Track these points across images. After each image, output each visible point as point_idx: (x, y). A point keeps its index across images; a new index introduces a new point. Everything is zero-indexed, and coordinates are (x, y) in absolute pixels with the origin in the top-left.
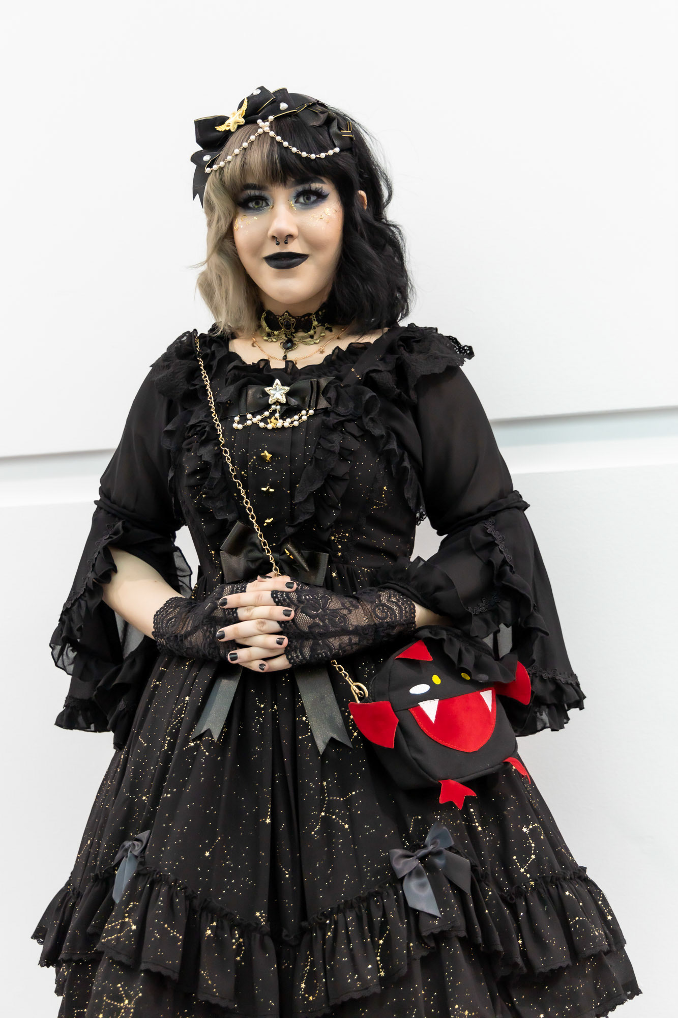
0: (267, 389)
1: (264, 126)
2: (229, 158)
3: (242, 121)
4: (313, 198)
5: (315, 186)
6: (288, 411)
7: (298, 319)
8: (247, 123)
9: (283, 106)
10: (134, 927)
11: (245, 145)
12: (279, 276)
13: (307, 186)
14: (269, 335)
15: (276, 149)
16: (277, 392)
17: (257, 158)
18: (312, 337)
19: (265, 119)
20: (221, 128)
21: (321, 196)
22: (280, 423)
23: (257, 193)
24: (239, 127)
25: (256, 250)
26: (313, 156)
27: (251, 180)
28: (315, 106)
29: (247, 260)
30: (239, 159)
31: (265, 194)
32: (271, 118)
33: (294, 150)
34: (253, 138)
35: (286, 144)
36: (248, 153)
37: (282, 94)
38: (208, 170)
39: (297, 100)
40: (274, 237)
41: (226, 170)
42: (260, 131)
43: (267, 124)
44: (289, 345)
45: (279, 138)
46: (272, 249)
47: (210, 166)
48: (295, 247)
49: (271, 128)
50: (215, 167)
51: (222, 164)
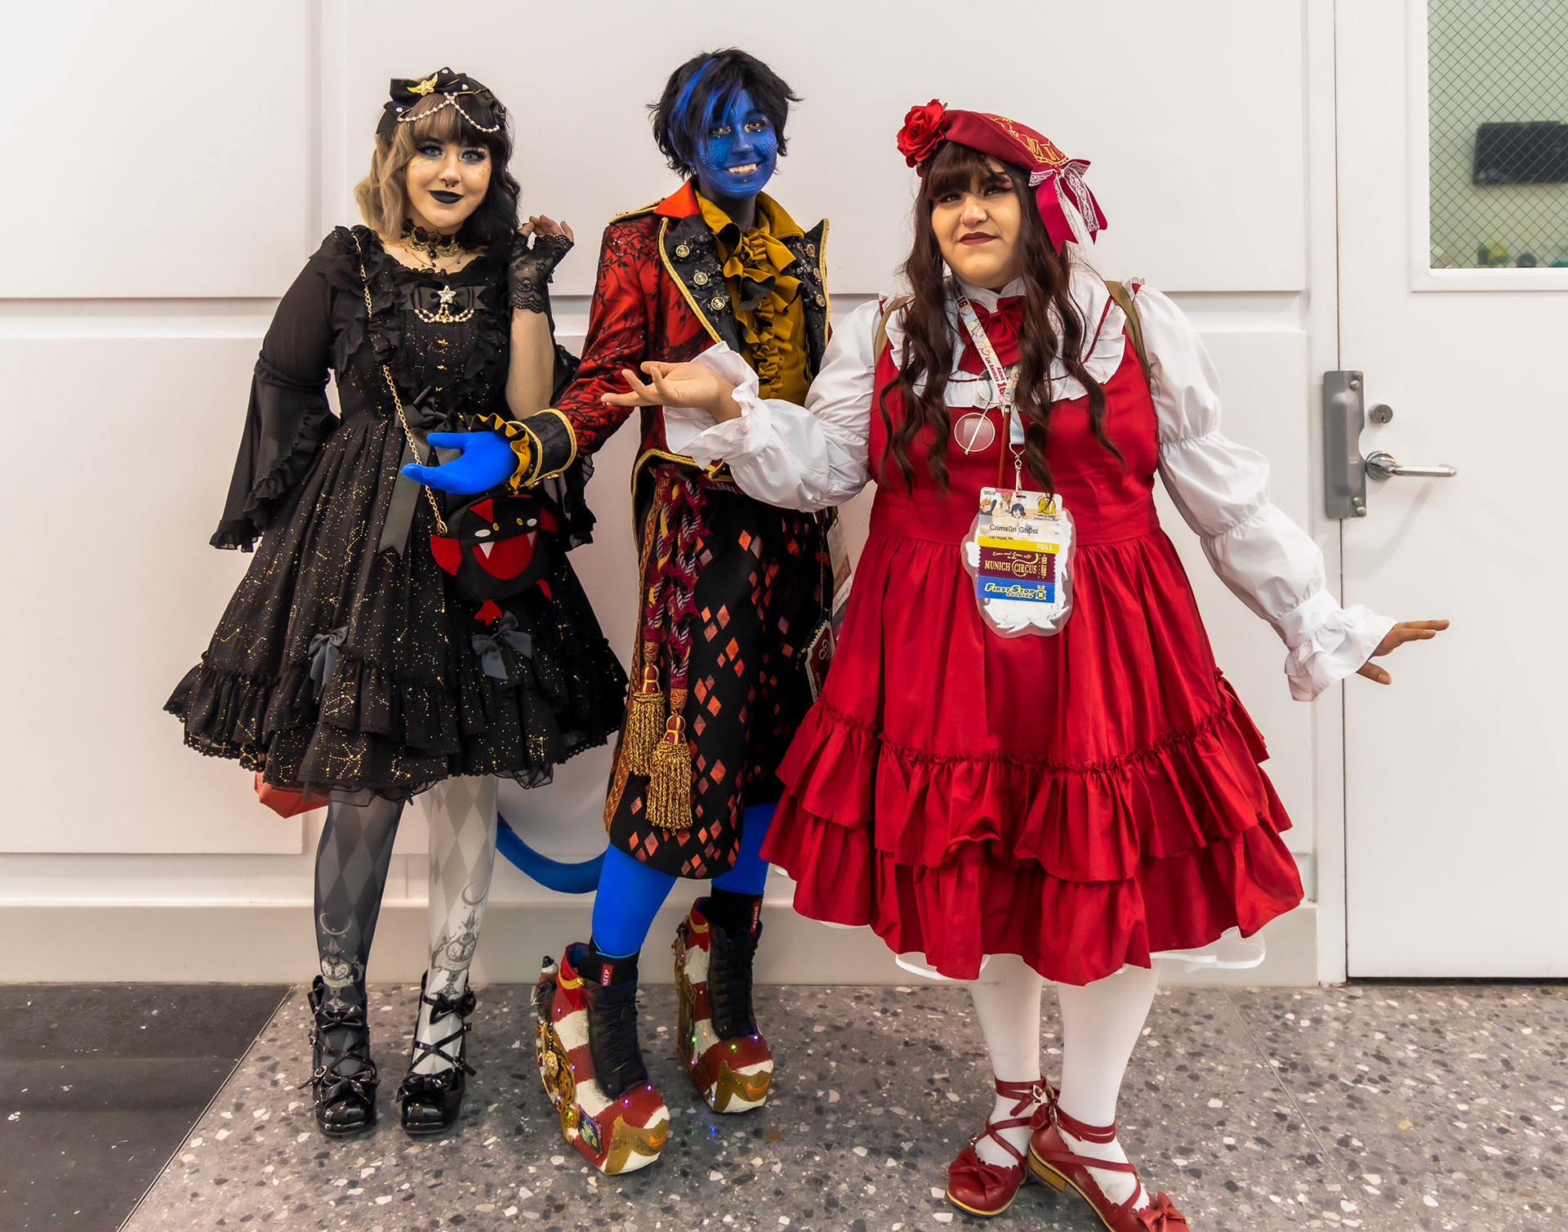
0: (439, 292)
1: (450, 99)
2: (421, 116)
3: (432, 90)
4: (474, 157)
5: (480, 150)
6: (455, 308)
7: (444, 237)
8: (435, 92)
9: (465, 87)
10: (352, 702)
11: (435, 109)
12: (439, 207)
13: (475, 149)
14: (415, 244)
15: (459, 119)
16: (447, 295)
17: (445, 122)
18: (448, 251)
19: (451, 94)
20: (413, 90)
21: (481, 157)
22: (451, 319)
23: (437, 145)
24: (428, 93)
25: (425, 184)
26: (484, 130)
27: (435, 135)
28: (486, 92)
29: (413, 190)
30: (429, 120)
31: (442, 147)
32: (455, 94)
33: (472, 122)
34: (441, 106)
35: (467, 117)
36: (437, 117)
37: (463, 78)
38: (401, 120)
39: (474, 85)
40: (443, 180)
41: (416, 124)
42: (448, 102)
43: (453, 98)
44: (433, 255)
45: (462, 112)
46: (439, 187)
47: (403, 117)
48: (458, 190)
49: (455, 100)
50: (408, 119)
51: (414, 119)
